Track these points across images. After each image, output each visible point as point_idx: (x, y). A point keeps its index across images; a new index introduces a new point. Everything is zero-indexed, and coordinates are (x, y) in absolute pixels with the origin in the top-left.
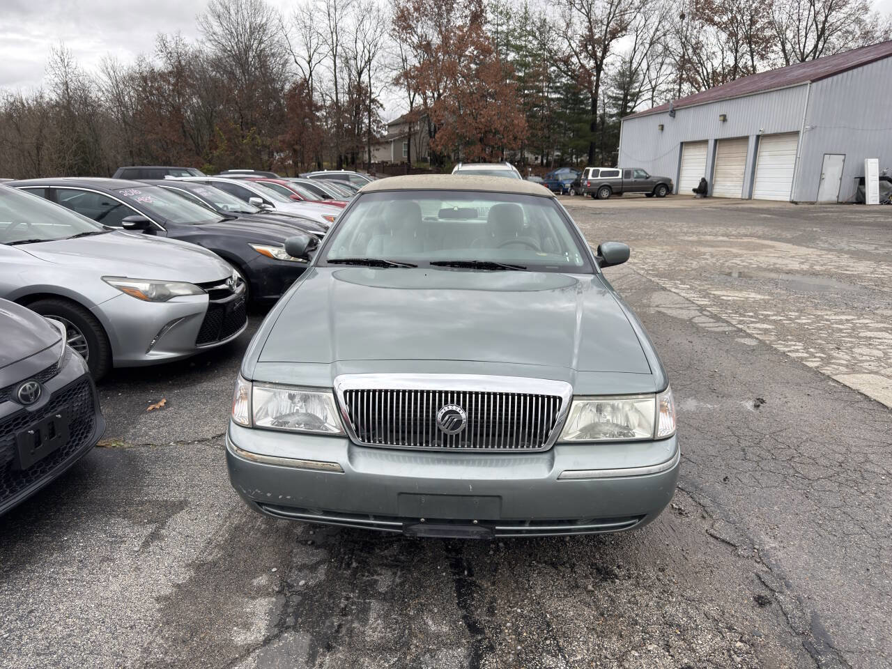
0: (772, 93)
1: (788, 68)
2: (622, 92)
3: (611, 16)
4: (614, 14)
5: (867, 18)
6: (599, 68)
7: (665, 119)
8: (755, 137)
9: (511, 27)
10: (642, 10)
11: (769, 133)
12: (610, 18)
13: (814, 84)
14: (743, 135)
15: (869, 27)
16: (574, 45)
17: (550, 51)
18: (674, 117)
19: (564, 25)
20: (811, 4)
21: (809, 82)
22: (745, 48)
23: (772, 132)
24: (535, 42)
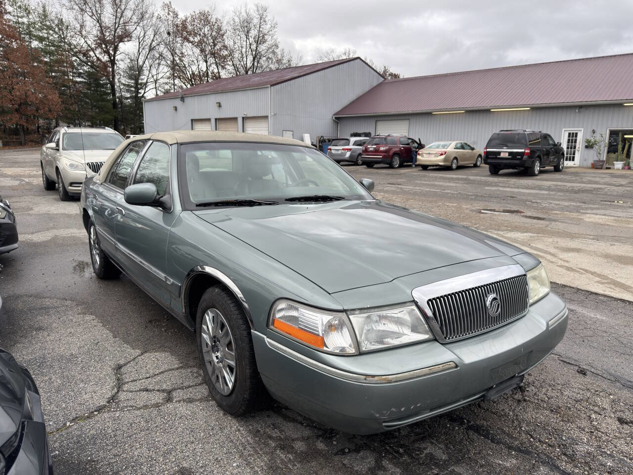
0: (248, 91)
1: (247, 76)
2: (133, 81)
3: (117, 25)
4: (119, 24)
5: (278, 51)
6: (113, 62)
7: (177, 103)
8: (241, 118)
9: (31, 20)
10: (141, 24)
11: (250, 116)
12: (116, 27)
13: (272, 87)
14: (234, 117)
15: (279, 57)
16: (89, 43)
17: (70, 45)
18: (184, 102)
19: (78, 26)
20: (247, 38)
21: (269, 86)
22: (211, 60)
23: (252, 116)
24: (56, 36)
